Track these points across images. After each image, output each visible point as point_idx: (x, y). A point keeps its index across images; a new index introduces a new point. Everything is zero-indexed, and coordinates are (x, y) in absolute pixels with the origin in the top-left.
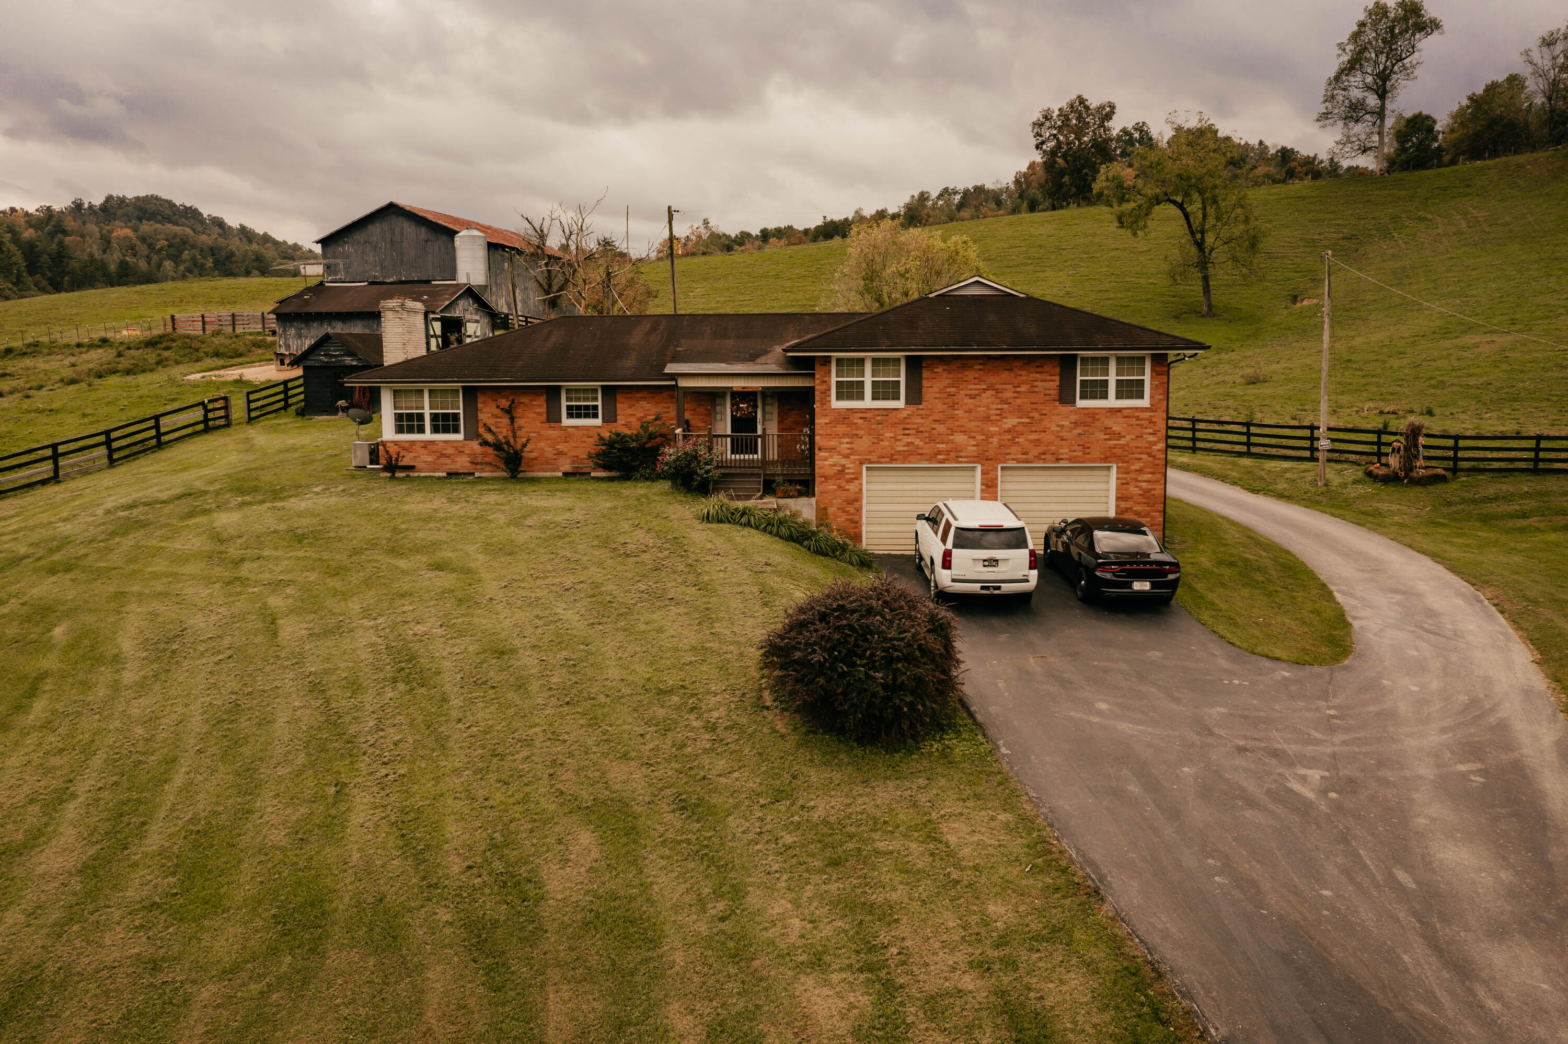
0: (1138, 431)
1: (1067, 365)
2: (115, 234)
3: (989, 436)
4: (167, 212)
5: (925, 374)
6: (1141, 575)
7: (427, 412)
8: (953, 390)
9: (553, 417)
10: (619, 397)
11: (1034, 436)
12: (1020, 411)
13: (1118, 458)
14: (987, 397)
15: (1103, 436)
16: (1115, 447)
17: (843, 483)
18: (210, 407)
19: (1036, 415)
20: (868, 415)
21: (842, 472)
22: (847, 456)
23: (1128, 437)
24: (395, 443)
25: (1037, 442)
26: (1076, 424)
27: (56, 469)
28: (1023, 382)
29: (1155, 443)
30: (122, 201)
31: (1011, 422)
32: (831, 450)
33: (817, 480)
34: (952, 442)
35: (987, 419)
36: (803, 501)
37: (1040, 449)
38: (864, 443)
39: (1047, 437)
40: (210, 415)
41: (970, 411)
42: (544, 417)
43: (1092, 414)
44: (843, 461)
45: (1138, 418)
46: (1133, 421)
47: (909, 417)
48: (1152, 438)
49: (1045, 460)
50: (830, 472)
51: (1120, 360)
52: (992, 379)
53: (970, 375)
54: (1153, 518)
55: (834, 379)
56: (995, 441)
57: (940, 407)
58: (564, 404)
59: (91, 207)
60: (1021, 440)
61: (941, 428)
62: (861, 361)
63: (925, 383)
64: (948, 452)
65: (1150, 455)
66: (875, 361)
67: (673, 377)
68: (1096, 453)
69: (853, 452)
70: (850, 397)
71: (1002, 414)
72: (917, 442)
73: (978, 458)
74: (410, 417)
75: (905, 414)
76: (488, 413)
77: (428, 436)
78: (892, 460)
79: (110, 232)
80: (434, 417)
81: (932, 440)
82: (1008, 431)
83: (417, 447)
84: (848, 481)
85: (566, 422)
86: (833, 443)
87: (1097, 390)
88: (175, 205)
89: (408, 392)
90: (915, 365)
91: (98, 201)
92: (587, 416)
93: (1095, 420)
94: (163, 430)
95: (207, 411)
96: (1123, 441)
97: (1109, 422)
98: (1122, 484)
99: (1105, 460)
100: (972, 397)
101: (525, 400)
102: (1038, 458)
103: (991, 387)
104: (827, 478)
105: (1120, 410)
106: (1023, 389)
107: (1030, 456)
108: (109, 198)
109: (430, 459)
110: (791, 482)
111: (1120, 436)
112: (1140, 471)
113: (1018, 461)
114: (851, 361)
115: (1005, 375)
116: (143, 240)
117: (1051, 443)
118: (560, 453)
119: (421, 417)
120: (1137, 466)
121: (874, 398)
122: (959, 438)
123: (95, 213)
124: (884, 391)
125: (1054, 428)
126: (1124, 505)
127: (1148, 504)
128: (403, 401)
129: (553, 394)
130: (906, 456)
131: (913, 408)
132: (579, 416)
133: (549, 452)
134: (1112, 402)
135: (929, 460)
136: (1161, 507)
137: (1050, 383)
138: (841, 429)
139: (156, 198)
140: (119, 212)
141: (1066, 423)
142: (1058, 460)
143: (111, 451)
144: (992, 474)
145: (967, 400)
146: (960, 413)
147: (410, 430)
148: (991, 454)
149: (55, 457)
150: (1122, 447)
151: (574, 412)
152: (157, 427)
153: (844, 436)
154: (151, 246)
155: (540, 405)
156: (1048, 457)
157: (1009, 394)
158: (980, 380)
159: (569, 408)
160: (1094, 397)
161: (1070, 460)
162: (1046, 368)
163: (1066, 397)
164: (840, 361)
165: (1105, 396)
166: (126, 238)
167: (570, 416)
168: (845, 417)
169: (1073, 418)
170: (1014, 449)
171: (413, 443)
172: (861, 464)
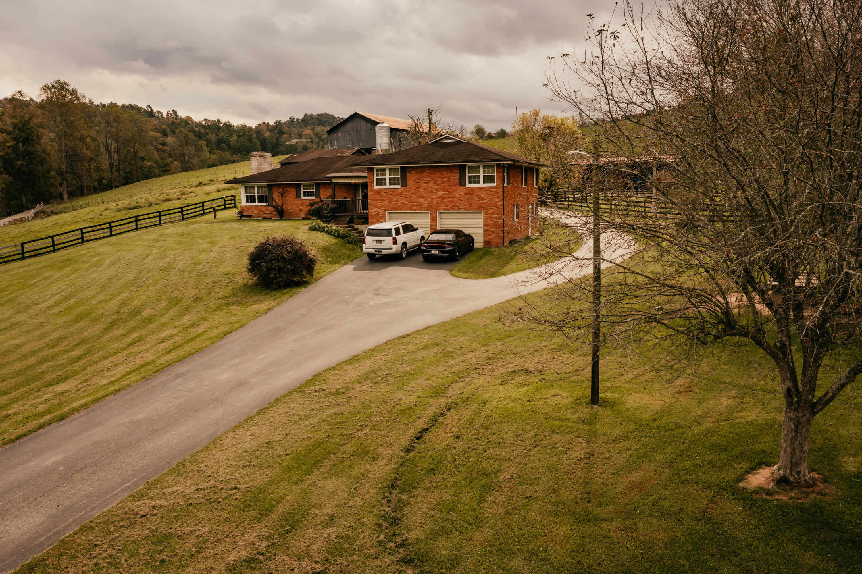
0: (491, 197)
1: (462, 169)
2: (304, 133)
3: (432, 199)
4: (331, 121)
5: (408, 174)
6: (435, 248)
7: (256, 194)
8: (418, 181)
9: (298, 196)
10: (321, 188)
11: (450, 199)
12: (444, 189)
13: (484, 208)
14: (431, 183)
15: (477, 199)
16: (482, 203)
17: (378, 218)
18: (226, 199)
19: (450, 190)
20: (387, 191)
21: (378, 214)
22: (379, 208)
23: (487, 199)
24: (246, 206)
25: (451, 202)
26: (466, 194)
27: (160, 220)
28: (445, 177)
29: (498, 202)
30: (311, 116)
31: (441, 193)
32: (374, 205)
33: (369, 217)
34: (419, 202)
35: (432, 192)
36: (364, 226)
37: (452, 205)
38: (386, 202)
39: (455, 200)
40: (227, 203)
41: (425, 189)
42: (295, 196)
43: (472, 190)
44: (379, 210)
45: (491, 191)
46: (489, 193)
47: (402, 192)
48: (497, 200)
49: (454, 209)
50: (374, 214)
51: (484, 167)
52: (433, 176)
53: (425, 174)
54: (498, 233)
55: (375, 177)
56: (435, 201)
57: (414, 188)
58: (302, 191)
59: (298, 120)
60: (445, 201)
61: (414, 196)
62: (385, 170)
63: (408, 178)
64: (417, 206)
65: (496, 207)
66: (390, 170)
67: (330, 178)
68: (475, 207)
69: (382, 206)
70: (382, 184)
71: (437, 190)
72: (406, 202)
73: (428, 209)
74: (251, 196)
75: (400, 191)
76: (276, 196)
77: (257, 204)
78: (396, 209)
79: (302, 132)
80: (259, 197)
81: (411, 201)
82: (440, 197)
83: (253, 208)
84: (380, 218)
85: (303, 198)
86: (375, 203)
87: (475, 180)
88: (335, 117)
89: (250, 187)
90: (404, 170)
91: (301, 117)
92: (311, 195)
93: (474, 192)
94: (205, 208)
95: (225, 201)
96: (485, 201)
97: (479, 193)
98: (486, 219)
99: (478, 209)
100: (426, 183)
101: (288, 189)
102: (452, 208)
103: (433, 179)
104: (373, 217)
105: (483, 188)
106: (445, 180)
107: (449, 208)
108: (306, 115)
109: (257, 212)
110: (360, 219)
111: (484, 199)
112: (492, 214)
113: (444, 210)
114: (381, 170)
115: (438, 174)
116: (316, 135)
117: (457, 202)
118: (301, 210)
119: (254, 196)
120: (491, 211)
121: (390, 185)
122: (421, 200)
123: (299, 123)
124: (393, 182)
125: (458, 196)
126: (486, 228)
127: (496, 228)
128: (248, 190)
129: (298, 187)
130: (401, 208)
131: (403, 188)
132: (308, 196)
133: (297, 210)
134: (481, 185)
135: (410, 209)
136: (501, 229)
137: (455, 177)
138: (377, 197)
139: (326, 114)
140: (310, 122)
141: (462, 194)
142: (460, 209)
143: (183, 215)
144: (434, 215)
145: (424, 185)
146: (421, 190)
147: (251, 202)
148: (433, 206)
149: (160, 216)
150: (485, 203)
151: (306, 194)
152: (203, 206)
153: (379, 200)
154: (320, 138)
155: (293, 191)
156: (456, 208)
157: (439, 182)
158: (428, 177)
159: (304, 192)
160: (474, 183)
161: (464, 209)
162: (454, 171)
163: (462, 182)
164: (377, 170)
165: (478, 182)
166: (310, 134)
167: (305, 195)
168: (379, 192)
169: (465, 191)
170: (442, 205)
171: (251, 206)
172: (385, 211)
